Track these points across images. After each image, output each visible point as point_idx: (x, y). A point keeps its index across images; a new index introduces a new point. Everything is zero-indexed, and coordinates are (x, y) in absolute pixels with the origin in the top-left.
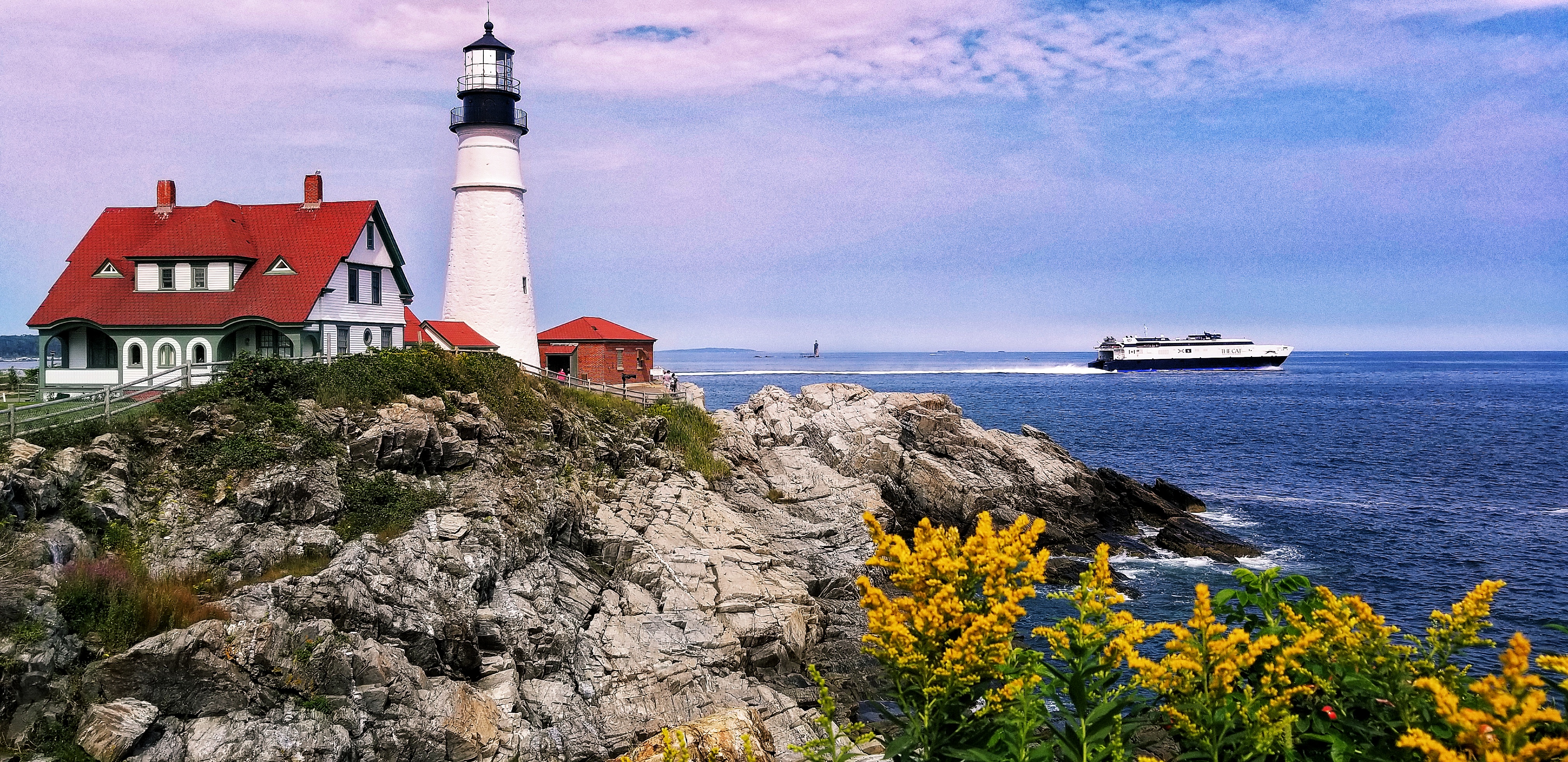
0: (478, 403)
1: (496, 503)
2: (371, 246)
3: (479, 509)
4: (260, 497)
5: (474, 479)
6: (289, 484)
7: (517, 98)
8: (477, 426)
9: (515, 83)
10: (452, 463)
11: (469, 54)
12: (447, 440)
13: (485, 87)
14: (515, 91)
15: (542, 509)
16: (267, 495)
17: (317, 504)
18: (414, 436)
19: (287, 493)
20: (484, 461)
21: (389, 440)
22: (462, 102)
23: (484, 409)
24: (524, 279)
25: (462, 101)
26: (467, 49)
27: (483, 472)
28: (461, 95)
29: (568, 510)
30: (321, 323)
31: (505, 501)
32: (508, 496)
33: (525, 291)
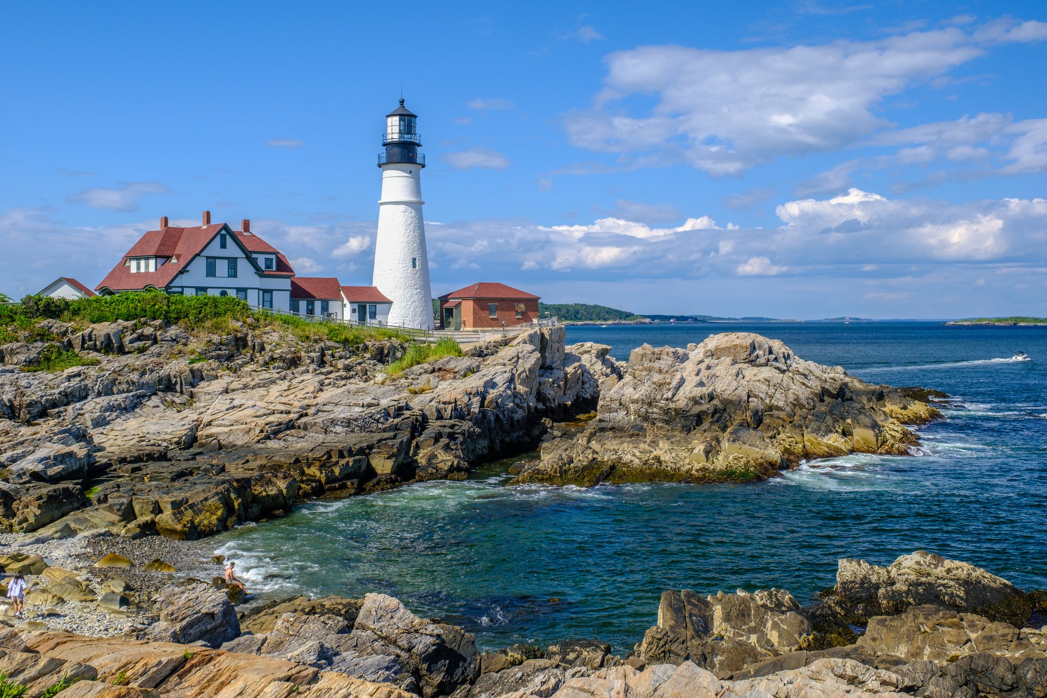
2: (223, 246)
7: (419, 145)
8: (152, 334)
9: (417, 136)
13: (393, 140)
14: (417, 141)
18: (99, 336)
24: (414, 260)
30: (182, 287)
33: (414, 266)
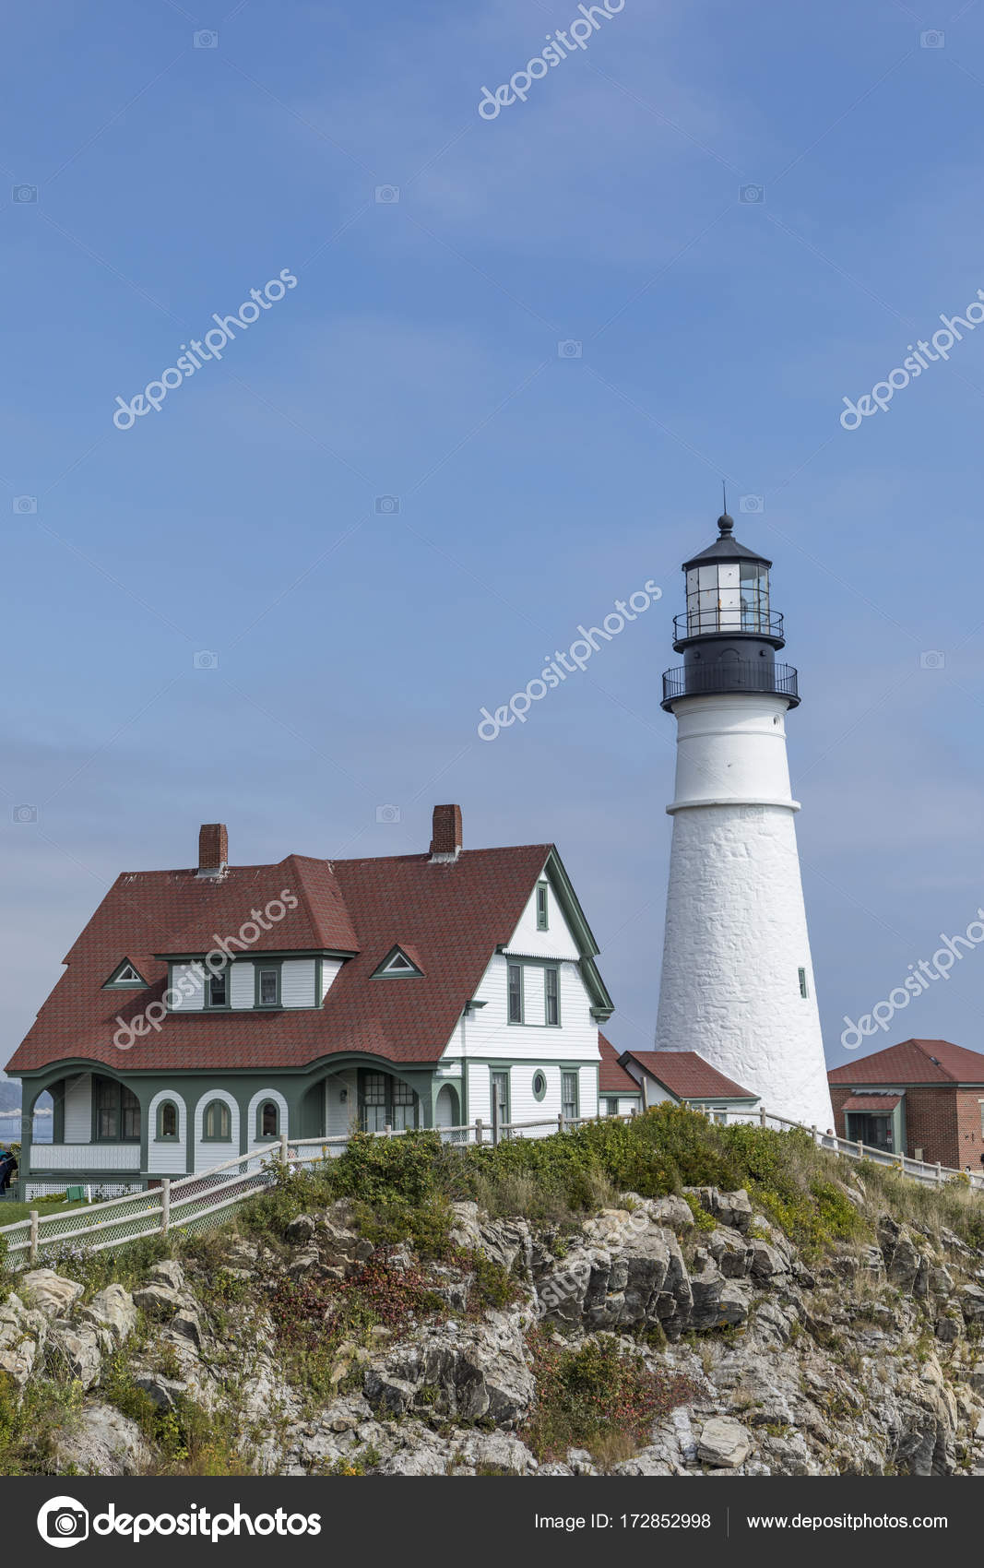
0: (748, 1208)
1: (794, 1400)
2: (543, 923)
3: (767, 1411)
4: (402, 1377)
5: (750, 1353)
6: (448, 1353)
7: (778, 644)
8: (750, 1253)
9: (774, 618)
10: (710, 1323)
11: (693, 573)
12: (700, 1279)
13: (723, 628)
14: (775, 633)
15: (876, 1416)
16: (411, 1372)
17: (493, 1392)
18: (644, 1271)
19: (444, 1371)
20: (766, 1319)
21: (600, 1279)
22: (680, 659)
23: (759, 1221)
24: (801, 972)
25: (682, 657)
26: (689, 566)
27: (765, 1339)
28: (680, 647)
29: (926, 1419)
30: (464, 1061)
31: (809, 1395)
32: (815, 1387)
33: (803, 993)
